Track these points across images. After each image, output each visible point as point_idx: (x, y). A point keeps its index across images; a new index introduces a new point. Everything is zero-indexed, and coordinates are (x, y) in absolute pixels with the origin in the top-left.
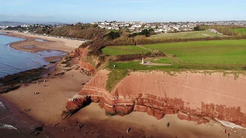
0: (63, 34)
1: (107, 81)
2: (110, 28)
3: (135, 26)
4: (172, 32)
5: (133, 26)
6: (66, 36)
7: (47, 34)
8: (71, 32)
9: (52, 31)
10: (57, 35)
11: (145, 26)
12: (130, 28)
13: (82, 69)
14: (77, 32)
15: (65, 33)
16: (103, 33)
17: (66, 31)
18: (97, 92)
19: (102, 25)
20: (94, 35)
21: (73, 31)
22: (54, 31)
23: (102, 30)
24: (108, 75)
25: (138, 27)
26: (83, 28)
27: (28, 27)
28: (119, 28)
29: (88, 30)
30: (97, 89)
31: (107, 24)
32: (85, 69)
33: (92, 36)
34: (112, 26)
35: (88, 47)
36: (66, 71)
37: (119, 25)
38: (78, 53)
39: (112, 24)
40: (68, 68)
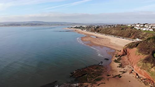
0: (108, 33)
2: (144, 29)
6: (110, 34)
7: (97, 32)
9: (100, 30)
10: (103, 33)
13: (137, 75)
14: (118, 31)
16: (139, 33)
17: (110, 31)
19: (137, 27)
20: (132, 34)
21: (115, 31)
22: (102, 31)
23: (139, 31)
27: (86, 27)
28: (153, 29)
29: (127, 30)
31: (141, 26)
32: (139, 75)
33: (130, 35)
34: (146, 28)
35: (135, 49)
36: (121, 73)
37: (152, 27)
38: (125, 53)
39: (145, 26)
40: (122, 70)
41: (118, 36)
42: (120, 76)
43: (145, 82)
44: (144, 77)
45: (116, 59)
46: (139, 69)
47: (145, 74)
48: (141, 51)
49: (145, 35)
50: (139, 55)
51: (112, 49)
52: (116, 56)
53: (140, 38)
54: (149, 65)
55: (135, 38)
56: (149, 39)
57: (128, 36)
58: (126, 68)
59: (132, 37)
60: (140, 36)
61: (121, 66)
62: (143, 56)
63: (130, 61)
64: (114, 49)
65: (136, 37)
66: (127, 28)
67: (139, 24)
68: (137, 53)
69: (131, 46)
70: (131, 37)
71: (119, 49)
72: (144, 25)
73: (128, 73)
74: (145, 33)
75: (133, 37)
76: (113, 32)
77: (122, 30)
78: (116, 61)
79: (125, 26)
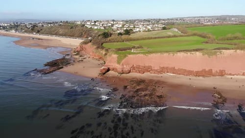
0: (54, 33)
1: (117, 60)
2: (96, 28)
3: (117, 25)
4: (146, 31)
5: (115, 26)
6: (57, 34)
7: (36, 33)
8: (61, 31)
9: (41, 30)
10: (47, 34)
11: (125, 26)
12: (113, 28)
13: (93, 58)
14: (66, 31)
15: (56, 32)
17: (55, 30)
19: (88, 25)
21: (63, 30)
22: (43, 31)
24: (117, 57)
25: (119, 26)
26: (72, 28)
28: (104, 27)
29: (77, 29)
31: (92, 24)
32: (95, 57)
33: (82, 34)
34: (97, 26)
35: (90, 44)
37: (103, 25)
38: (82, 49)
39: (96, 24)
40: (83, 58)
43: (98, 60)
44: (97, 58)
46: (94, 54)
47: (98, 55)
48: (94, 44)
49: (96, 34)
52: (74, 52)
53: (92, 36)
54: (99, 50)
55: (87, 38)
56: (99, 35)
57: (80, 36)
58: (85, 56)
59: (84, 36)
61: (81, 56)
63: (87, 53)
64: (70, 48)
66: (77, 26)
67: (89, 21)
68: (92, 46)
69: (85, 43)
71: (75, 47)
72: (95, 22)
73: (87, 58)
74: (96, 31)
77: (71, 28)
78: (76, 55)
79: (73, 24)
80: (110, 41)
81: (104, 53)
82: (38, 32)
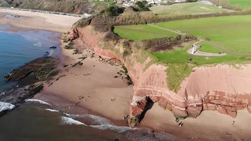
0: (37, 7)
1: (166, 79)
4: (165, 4)
7: (15, 7)
9: (21, 3)
10: (28, 8)
13: (100, 57)
14: (53, 4)
15: (39, 5)
16: (85, 5)
17: (38, 3)
18: (155, 92)
21: (48, 3)
22: (24, 4)
24: (165, 71)
30: (155, 88)
32: (103, 57)
36: (81, 60)
38: (77, 35)
40: (81, 56)
41: (56, 11)
42: (80, 64)
43: (110, 63)
44: (108, 58)
45: (67, 44)
46: (102, 50)
47: (109, 53)
49: (95, 7)
50: (97, 33)
51: (54, 32)
52: (64, 42)
53: (89, 12)
54: (111, 42)
55: (81, 13)
56: (103, 12)
57: (72, 11)
59: (77, 11)
60: (88, 10)
61: (77, 52)
62: (101, 34)
63: (87, 44)
64: (58, 32)
65: (83, 12)
68: (94, 32)
69: (82, 24)
70: (75, 12)
71: (66, 31)
73: (89, 58)
75: (79, 11)
76: (46, 6)
78: (68, 48)
80: (124, 23)
81: (122, 50)
82: (17, 6)
